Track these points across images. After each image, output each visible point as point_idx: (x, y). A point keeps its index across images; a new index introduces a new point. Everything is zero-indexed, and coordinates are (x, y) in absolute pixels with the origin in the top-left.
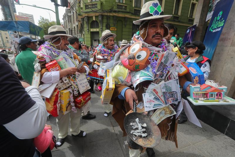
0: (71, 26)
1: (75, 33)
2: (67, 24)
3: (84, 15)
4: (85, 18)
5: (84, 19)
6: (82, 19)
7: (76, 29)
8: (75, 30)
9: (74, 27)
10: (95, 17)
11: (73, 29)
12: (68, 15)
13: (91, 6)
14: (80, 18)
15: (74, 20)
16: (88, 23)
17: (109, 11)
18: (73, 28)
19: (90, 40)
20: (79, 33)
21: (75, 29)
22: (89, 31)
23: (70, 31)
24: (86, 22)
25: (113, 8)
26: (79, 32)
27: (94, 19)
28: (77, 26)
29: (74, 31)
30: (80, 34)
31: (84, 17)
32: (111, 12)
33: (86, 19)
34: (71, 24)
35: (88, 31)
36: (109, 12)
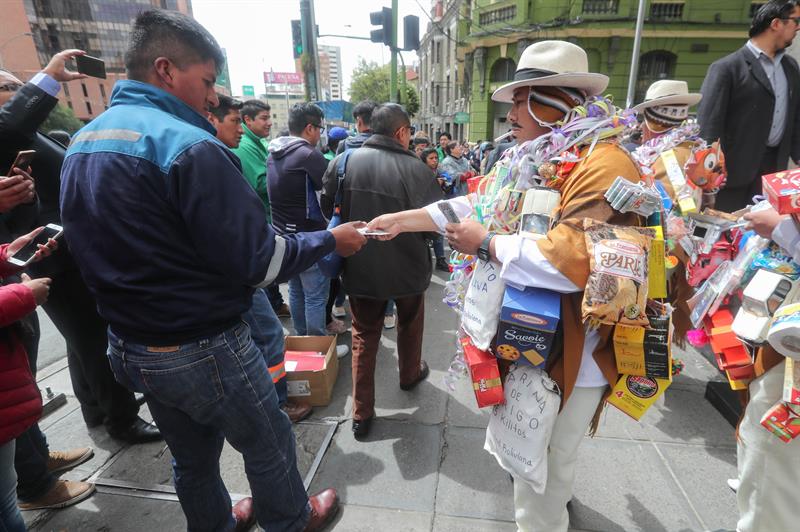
0: (438, 74)
1: (448, 95)
2: (429, 69)
3: (475, 43)
4: (478, 51)
5: (473, 54)
6: (467, 54)
7: (453, 85)
8: (448, 88)
9: (448, 77)
10: (506, 47)
11: (445, 85)
12: (433, 42)
13: (498, 13)
14: (463, 51)
15: (449, 56)
16: (483, 66)
17: (554, 23)
18: (445, 79)
19: (484, 118)
20: (459, 96)
21: (448, 82)
22: (486, 93)
23: (435, 89)
24: (479, 65)
25: (569, 12)
26: (459, 91)
27: (503, 54)
28: (456, 73)
29: (445, 90)
30: (463, 99)
31: (475, 51)
32: (562, 25)
33: (478, 58)
34: (438, 68)
35: (484, 91)
36: (553, 27)
